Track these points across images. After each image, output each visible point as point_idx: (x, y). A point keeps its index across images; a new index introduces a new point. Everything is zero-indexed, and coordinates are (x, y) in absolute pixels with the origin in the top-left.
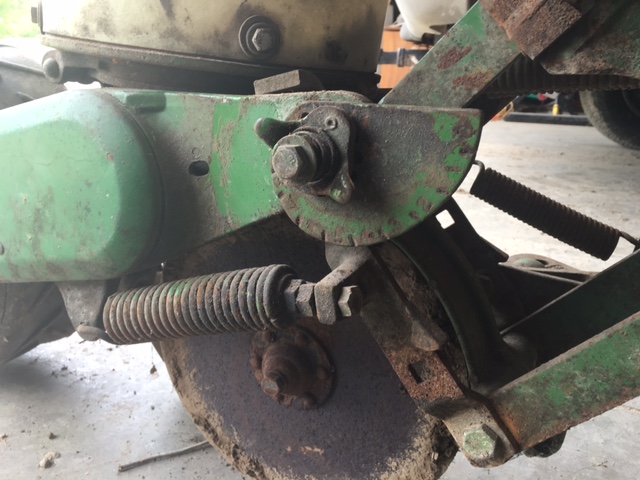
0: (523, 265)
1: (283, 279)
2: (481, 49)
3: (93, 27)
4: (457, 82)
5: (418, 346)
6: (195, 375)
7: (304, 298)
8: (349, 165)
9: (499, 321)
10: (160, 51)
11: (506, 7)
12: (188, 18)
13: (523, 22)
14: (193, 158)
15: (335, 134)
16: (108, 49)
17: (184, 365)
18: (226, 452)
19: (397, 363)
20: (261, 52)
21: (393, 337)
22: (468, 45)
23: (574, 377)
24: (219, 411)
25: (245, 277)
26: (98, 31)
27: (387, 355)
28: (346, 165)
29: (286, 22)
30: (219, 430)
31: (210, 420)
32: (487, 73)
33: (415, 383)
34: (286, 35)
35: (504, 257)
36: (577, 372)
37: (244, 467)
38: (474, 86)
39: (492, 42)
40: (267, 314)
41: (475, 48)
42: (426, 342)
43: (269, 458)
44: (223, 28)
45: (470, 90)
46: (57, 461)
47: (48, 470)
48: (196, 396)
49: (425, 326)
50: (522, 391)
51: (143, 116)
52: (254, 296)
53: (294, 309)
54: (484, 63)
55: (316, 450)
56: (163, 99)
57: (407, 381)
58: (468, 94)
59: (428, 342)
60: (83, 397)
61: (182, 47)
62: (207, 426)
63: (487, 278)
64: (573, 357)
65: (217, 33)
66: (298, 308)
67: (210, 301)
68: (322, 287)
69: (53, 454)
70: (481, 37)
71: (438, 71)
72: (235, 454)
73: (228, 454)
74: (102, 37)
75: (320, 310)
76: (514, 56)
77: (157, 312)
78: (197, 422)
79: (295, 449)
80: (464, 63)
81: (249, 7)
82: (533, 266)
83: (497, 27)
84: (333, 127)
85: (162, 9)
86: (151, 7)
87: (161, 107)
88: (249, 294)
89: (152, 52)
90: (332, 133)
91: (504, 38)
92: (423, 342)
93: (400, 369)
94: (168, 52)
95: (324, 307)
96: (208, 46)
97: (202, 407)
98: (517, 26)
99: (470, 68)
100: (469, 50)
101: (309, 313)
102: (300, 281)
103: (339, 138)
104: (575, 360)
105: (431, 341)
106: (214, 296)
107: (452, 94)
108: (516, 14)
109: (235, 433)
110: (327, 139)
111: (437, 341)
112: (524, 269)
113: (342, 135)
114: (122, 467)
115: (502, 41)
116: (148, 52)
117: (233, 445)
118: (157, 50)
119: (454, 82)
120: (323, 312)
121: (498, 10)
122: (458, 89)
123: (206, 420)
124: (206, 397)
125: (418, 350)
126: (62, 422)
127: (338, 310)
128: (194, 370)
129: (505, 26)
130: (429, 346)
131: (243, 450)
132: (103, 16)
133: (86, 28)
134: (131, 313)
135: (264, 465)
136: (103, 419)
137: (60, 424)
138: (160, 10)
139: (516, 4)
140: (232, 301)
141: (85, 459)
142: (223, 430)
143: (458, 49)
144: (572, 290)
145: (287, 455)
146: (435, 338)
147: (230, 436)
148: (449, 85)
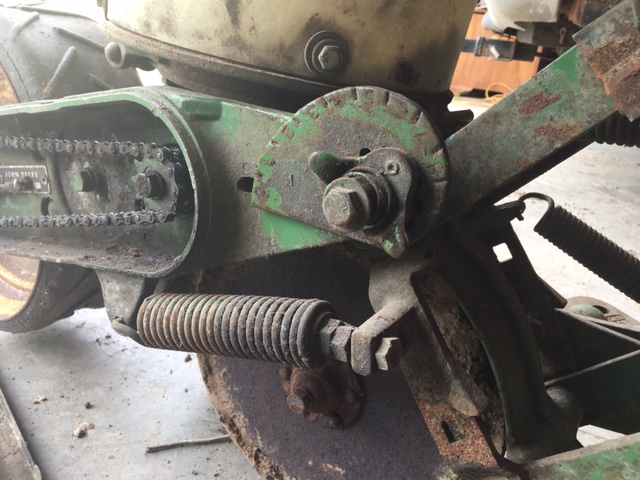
0: (581, 312)
1: (320, 318)
2: (572, 99)
3: (155, 25)
4: (538, 131)
5: (456, 406)
6: (225, 374)
7: (339, 342)
8: (406, 216)
9: (546, 370)
10: (221, 59)
11: (608, 58)
12: (254, 27)
13: (626, 79)
14: (243, 173)
15: (395, 179)
16: (168, 51)
17: (215, 363)
18: (248, 454)
19: (430, 417)
20: (327, 70)
21: (430, 390)
22: (557, 92)
23: (622, 467)
24: (245, 413)
25: (281, 307)
26: (160, 30)
27: (420, 407)
28: (402, 215)
29: (357, 40)
30: (243, 431)
31: (236, 421)
32: (575, 127)
33: (446, 441)
34: (356, 54)
35: (562, 303)
36: (626, 464)
37: (265, 472)
38: (557, 138)
39: (586, 93)
40: (299, 352)
41: (565, 97)
42: (464, 405)
43: (290, 467)
44: (289, 41)
45: (553, 142)
46: (90, 432)
47: (81, 440)
48: (224, 395)
49: (465, 388)
50: (562, 469)
51: (197, 123)
52: (288, 331)
53: (328, 351)
54: (573, 115)
55: (337, 469)
56: (219, 108)
57: (439, 437)
58: (550, 146)
59: (467, 406)
60: (122, 369)
61: (245, 57)
62: (232, 426)
63: (539, 323)
64: (625, 447)
65: (282, 46)
66: (332, 350)
67: (242, 327)
68: (359, 335)
69: (87, 424)
70: (573, 87)
71: (519, 116)
72: (256, 458)
73: (250, 456)
74: (164, 37)
75: (355, 359)
76: (609, 113)
77: (189, 326)
78: (223, 420)
79: (316, 464)
80: (549, 112)
81: (319, 21)
82: (592, 315)
83: (594, 78)
84: (393, 172)
85: (227, 15)
86: (216, 12)
87: (215, 115)
88: (283, 328)
89: (212, 59)
90: (392, 178)
91: (601, 92)
92: (460, 404)
93: (433, 424)
94: (229, 61)
95: (359, 357)
96: (271, 59)
97: (229, 406)
98: (618, 82)
99: (556, 118)
100: (557, 98)
101: (344, 358)
102: (338, 321)
103: (399, 185)
104: (626, 451)
105: (471, 405)
106: (248, 322)
107: (531, 144)
108: (618, 67)
109: (259, 438)
110: (386, 184)
111: (477, 407)
112: (582, 318)
113: (402, 181)
114: (150, 449)
115: (598, 94)
116: (208, 59)
117: (255, 449)
118: (218, 58)
119: (535, 131)
120: (358, 362)
121: (598, 59)
122: (538, 139)
123: (232, 420)
124: (234, 397)
125: (454, 410)
126: (100, 392)
127: (374, 362)
128: (224, 370)
129: (604, 79)
130: (468, 410)
131: (265, 455)
132: (167, 16)
133: (148, 25)
134: (164, 321)
135: (284, 473)
136: (138, 395)
137: (97, 395)
138: (224, 16)
139: (620, 56)
140: (264, 332)
141: (117, 434)
142: (247, 432)
143: (545, 95)
144: (633, 354)
145: (307, 468)
146: (475, 403)
147: (253, 439)
148: (529, 133)
